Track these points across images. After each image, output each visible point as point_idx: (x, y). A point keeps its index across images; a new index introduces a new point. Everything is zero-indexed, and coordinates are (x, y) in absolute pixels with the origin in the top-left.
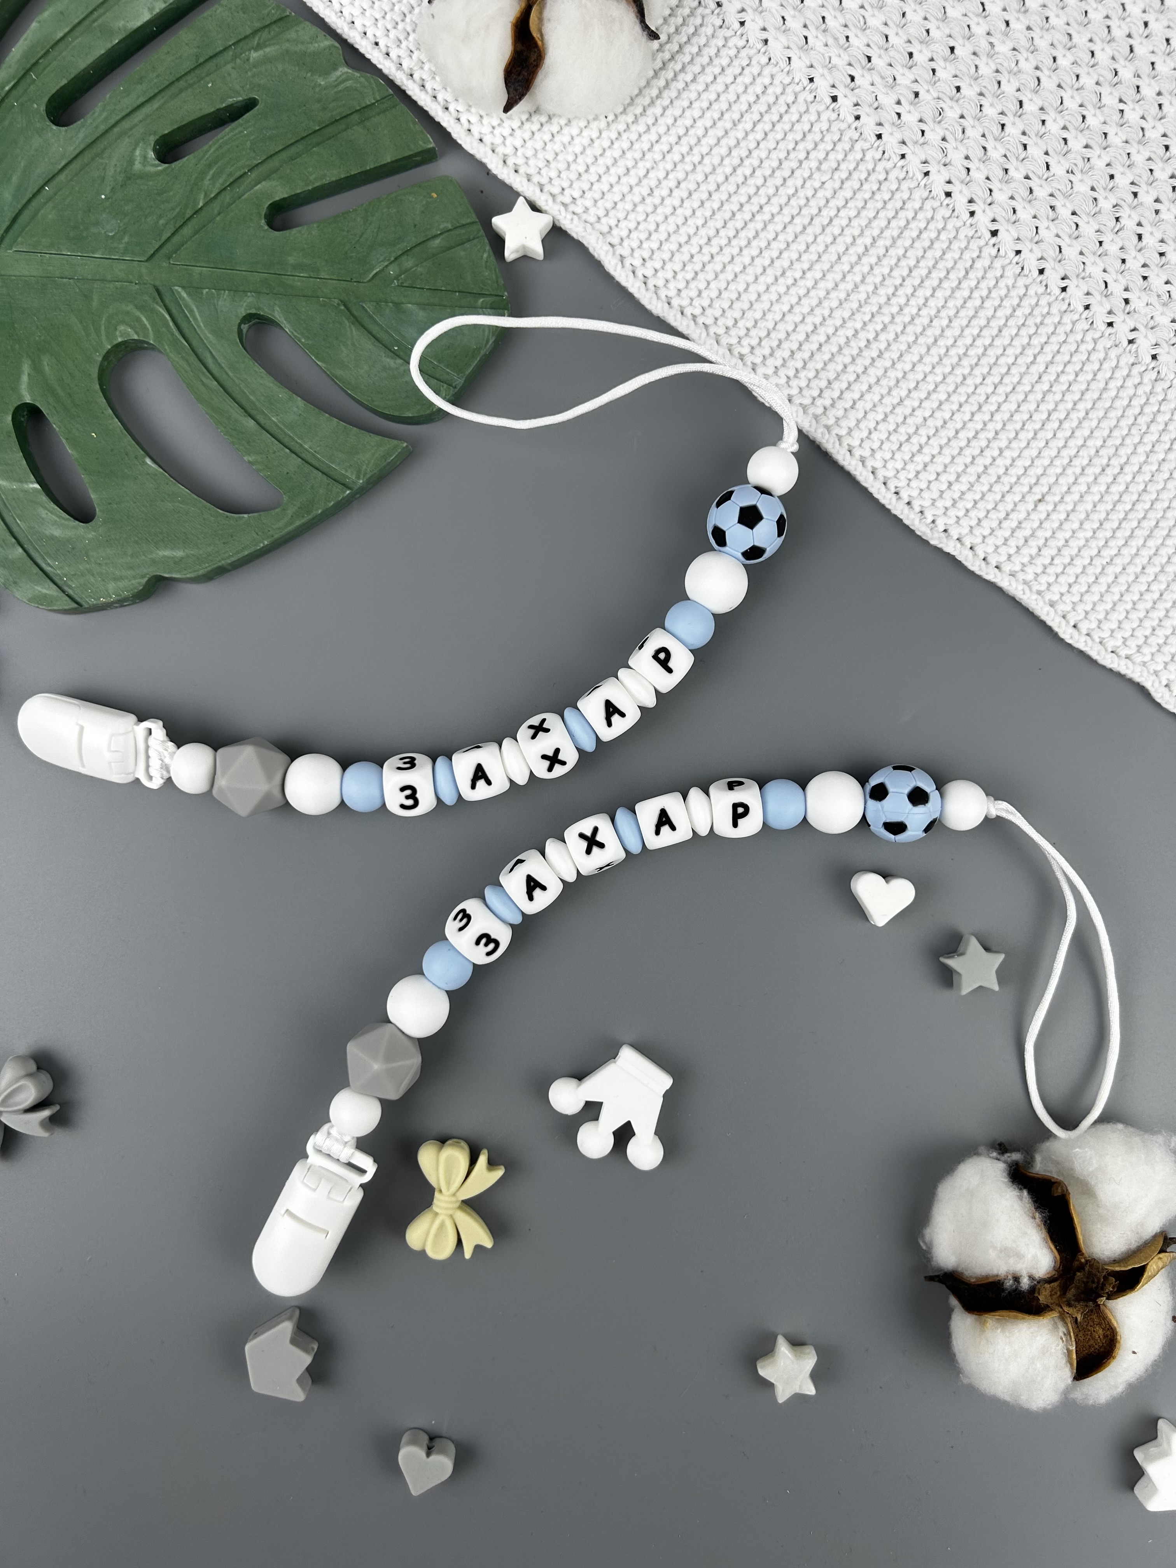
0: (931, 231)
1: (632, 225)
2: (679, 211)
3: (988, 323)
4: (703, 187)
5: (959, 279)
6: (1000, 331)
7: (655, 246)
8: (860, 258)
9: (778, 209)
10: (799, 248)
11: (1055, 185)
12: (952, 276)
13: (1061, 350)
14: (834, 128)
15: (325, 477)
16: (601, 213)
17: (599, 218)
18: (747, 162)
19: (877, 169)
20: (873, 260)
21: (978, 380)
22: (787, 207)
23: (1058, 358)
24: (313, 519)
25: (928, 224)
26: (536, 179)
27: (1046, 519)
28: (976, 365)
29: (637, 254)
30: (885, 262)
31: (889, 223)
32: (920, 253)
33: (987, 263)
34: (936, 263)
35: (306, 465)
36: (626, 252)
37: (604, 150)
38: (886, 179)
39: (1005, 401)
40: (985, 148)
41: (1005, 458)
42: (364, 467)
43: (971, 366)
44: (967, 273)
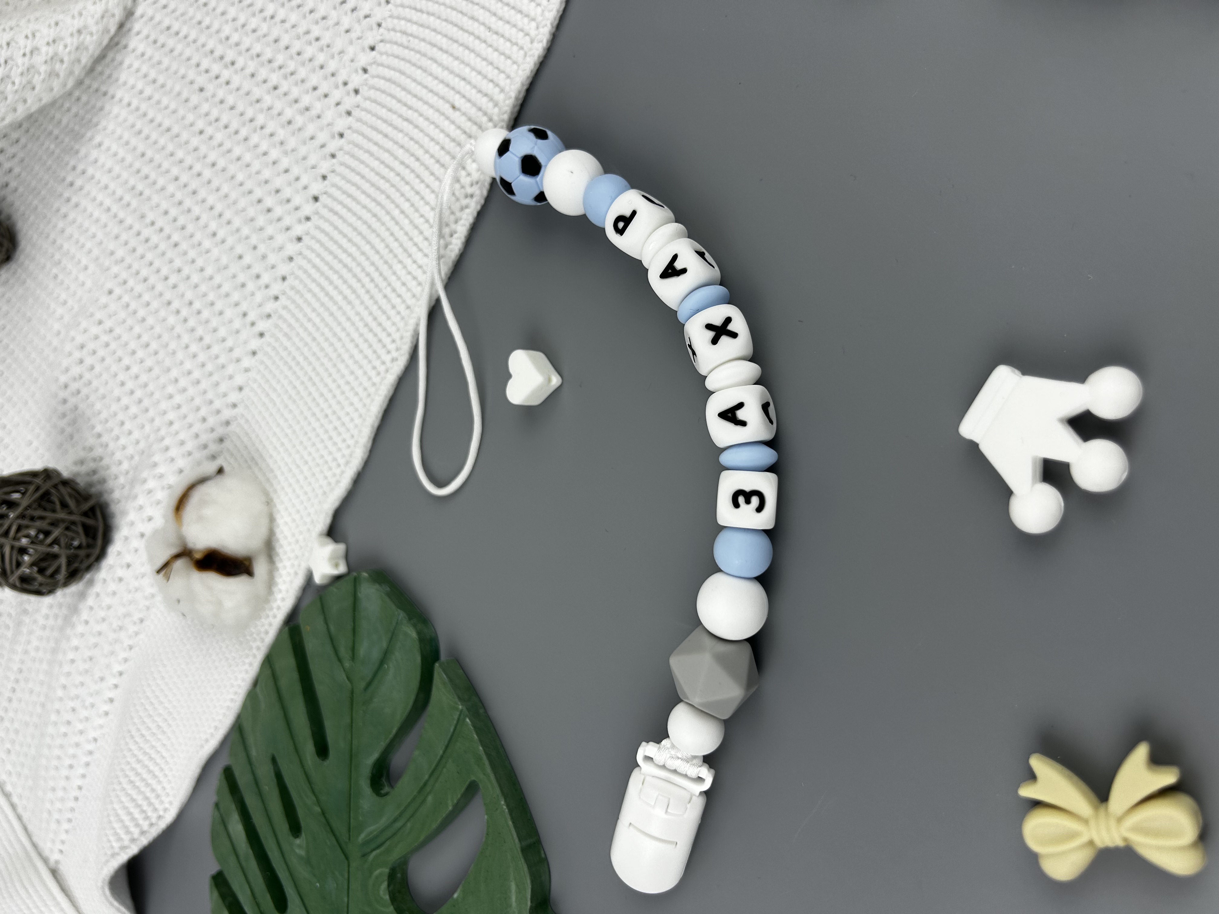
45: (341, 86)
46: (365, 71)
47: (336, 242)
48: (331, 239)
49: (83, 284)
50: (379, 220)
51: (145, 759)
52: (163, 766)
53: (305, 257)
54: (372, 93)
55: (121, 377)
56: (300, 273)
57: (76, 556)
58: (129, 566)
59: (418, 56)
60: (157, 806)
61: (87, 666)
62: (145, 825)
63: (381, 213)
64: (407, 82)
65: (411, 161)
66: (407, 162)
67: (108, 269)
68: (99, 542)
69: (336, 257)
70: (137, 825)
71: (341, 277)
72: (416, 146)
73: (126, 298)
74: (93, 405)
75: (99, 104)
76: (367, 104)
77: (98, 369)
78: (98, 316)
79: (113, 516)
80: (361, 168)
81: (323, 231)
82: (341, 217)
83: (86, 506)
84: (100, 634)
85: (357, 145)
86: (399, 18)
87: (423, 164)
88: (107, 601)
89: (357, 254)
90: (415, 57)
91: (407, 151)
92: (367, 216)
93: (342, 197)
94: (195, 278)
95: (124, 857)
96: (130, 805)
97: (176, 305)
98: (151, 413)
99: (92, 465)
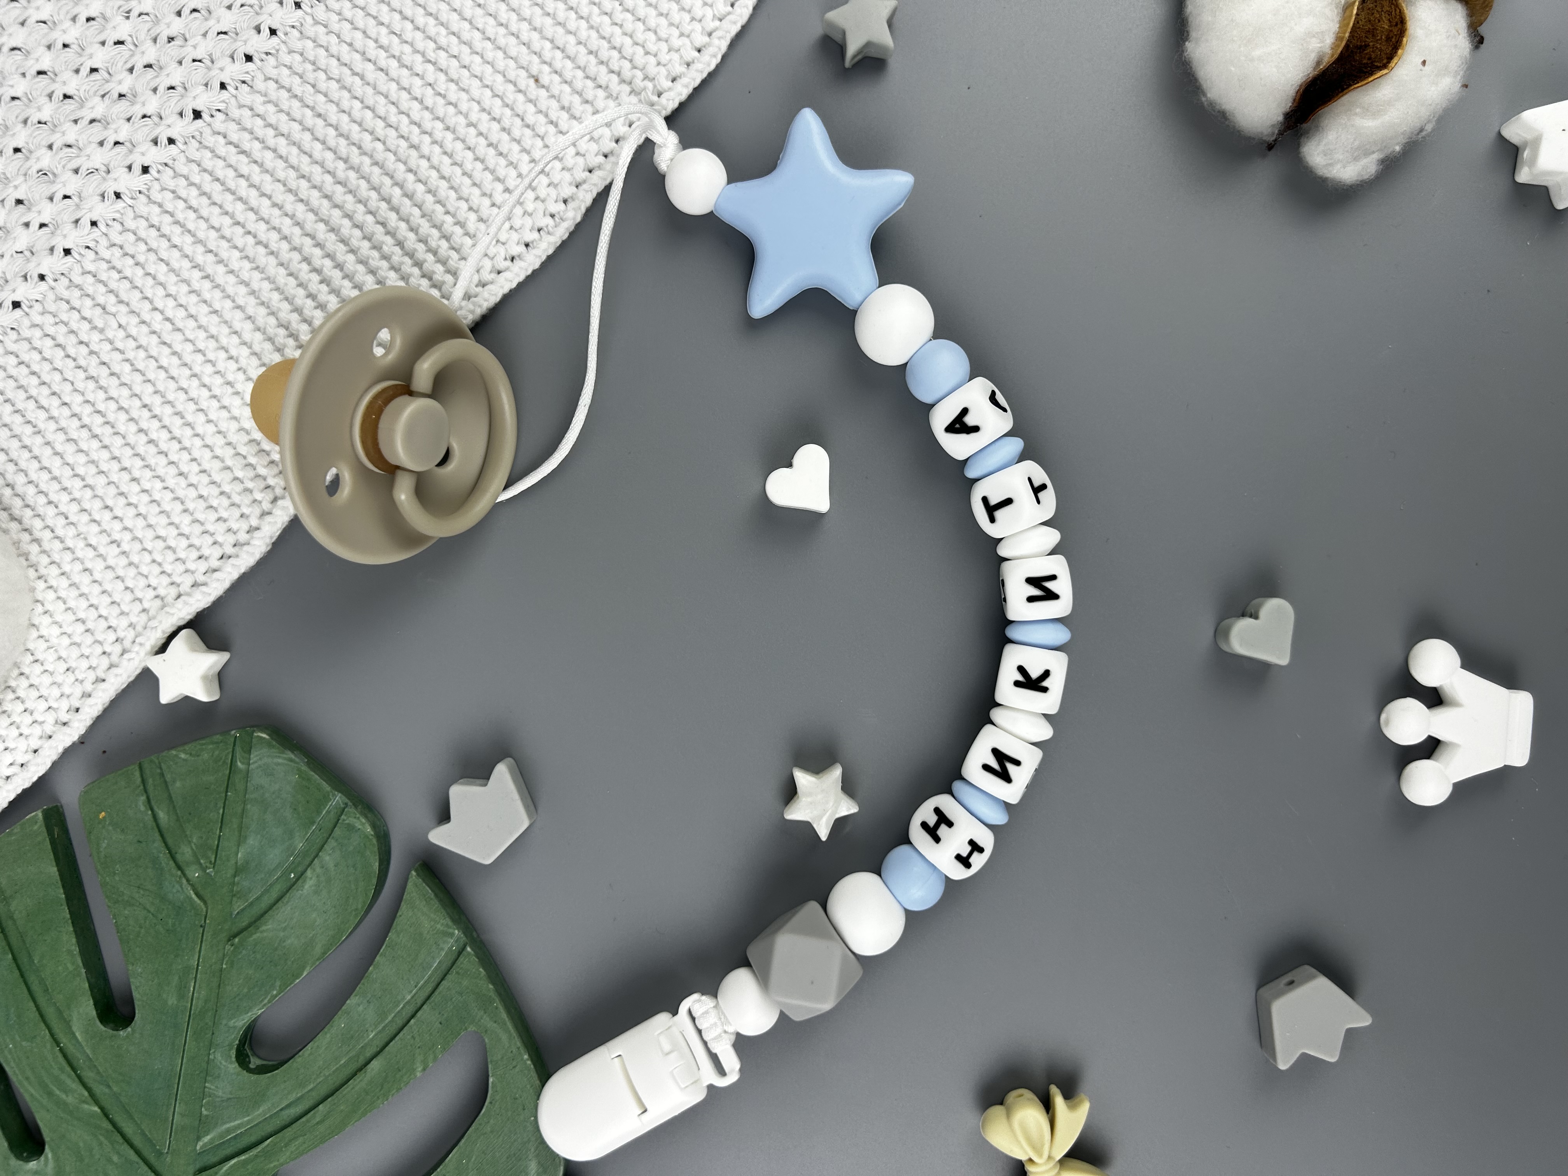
0: (188, 195)
1: (156, 570)
2: (142, 510)
3: (309, 130)
4: (114, 478)
5: (250, 162)
6: (319, 115)
7: (184, 543)
8: (218, 286)
9: (149, 385)
10: (199, 362)
11: (142, 36)
12: (245, 170)
13: (348, 41)
14: (52, 307)
15: (449, 977)
16: (137, 607)
17: (144, 610)
18: (86, 420)
19: (107, 257)
20: (221, 269)
21: (379, 146)
22: (147, 374)
23: (358, 45)
24: (500, 995)
25: (180, 198)
26: (88, 687)
27: (560, 76)
28: (360, 148)
29: (191, 566)
30: (224, 255)
31: (175, 246)
32: (216, 210)
33: (233, 126)
34: (228, 190)
35: (432, 999)
36: (187, 580)
37: (59, 598)
38: (121, 247)
39: (408, 116)
40: (92, 121)
41: (479, 119)
42: (439, 926)
43: (361, 154)
44: (243, 152)
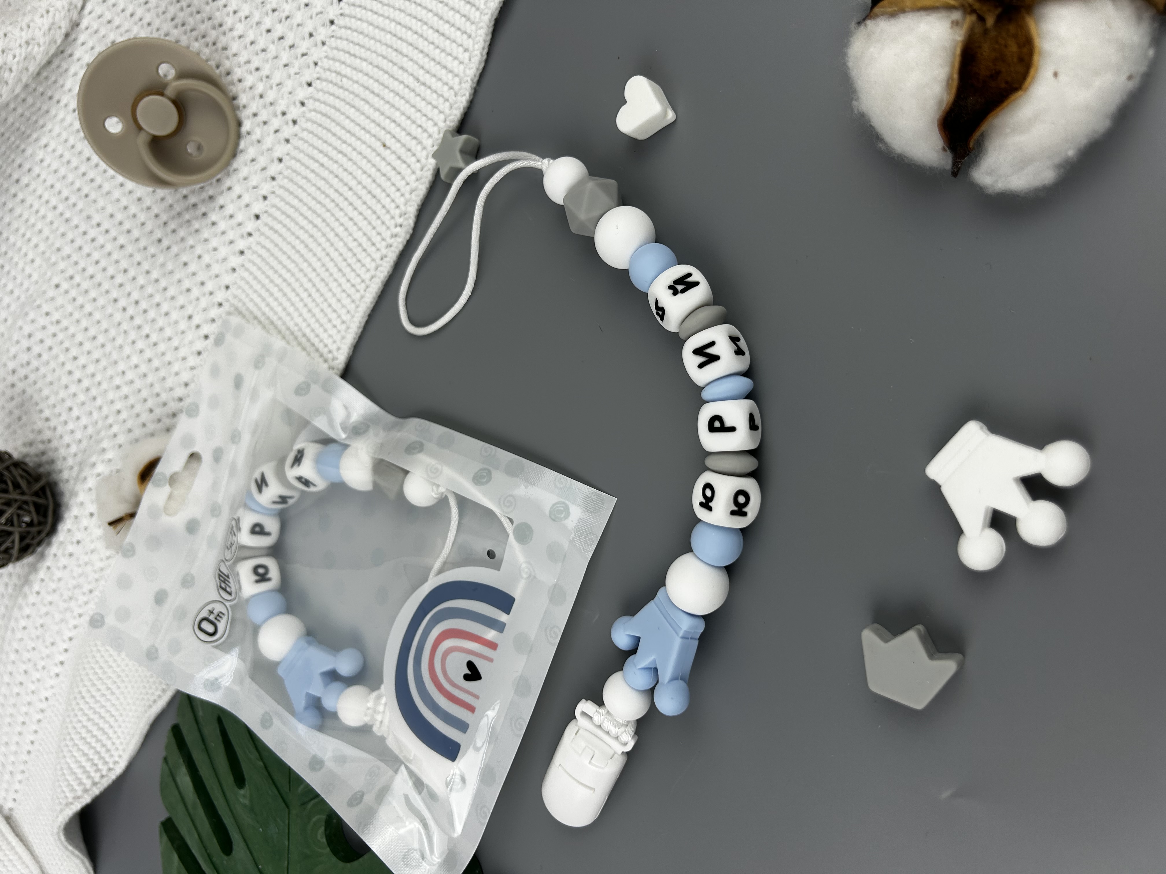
45: (280, 116)
46: (303, 104)
47: (276, 258)
48: (272, 255)
49: (30, 276)
50: (316, 240)
51: (96, 717)
52: (112, 724)
53: (247, 270)
54: (309, 125)
55: (68, 367)
56: (242, 284)
57: (28, 533)
58: (78, 542)
59: (352, 96)
60: (107, 759)
61: (39, 632)
62: (97, 777)
63: (318, 235)
64: (341, 118)
65: (344, 190)
66: (341, 190)
67: (54, 264)
68: (50, 519)
69: (276, 272)
70: (89, 777)
71: (281, 290)
72: (350, 177)
73: (73, 293)
74: (40, 390)
75: (45, 108)
76: (305, 135)
77: (45, 357)
78: (45, 308)
79: (62, 494)
80: (299, 192)
81: (264, 247)
82: (281, 235)
83: (37, 486)
84: (51, 603)
85: (295, 171)
86: (333, 59)
87: (355, 194)
88: (58, 574)
89: (295, 270)
90: (350, 98)
91: (341, 180)
92: (304, 236)
93: (282, 218)
94: (141, 280)
95: (77, 806)
96: (83, 760)
97: (122, 303)
98: (99, 402)
99: (41, 447)
